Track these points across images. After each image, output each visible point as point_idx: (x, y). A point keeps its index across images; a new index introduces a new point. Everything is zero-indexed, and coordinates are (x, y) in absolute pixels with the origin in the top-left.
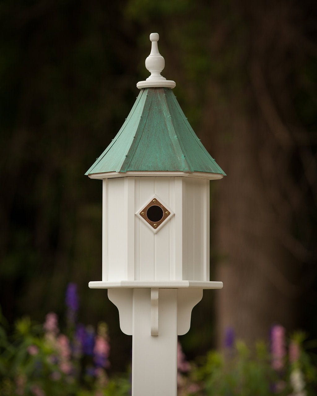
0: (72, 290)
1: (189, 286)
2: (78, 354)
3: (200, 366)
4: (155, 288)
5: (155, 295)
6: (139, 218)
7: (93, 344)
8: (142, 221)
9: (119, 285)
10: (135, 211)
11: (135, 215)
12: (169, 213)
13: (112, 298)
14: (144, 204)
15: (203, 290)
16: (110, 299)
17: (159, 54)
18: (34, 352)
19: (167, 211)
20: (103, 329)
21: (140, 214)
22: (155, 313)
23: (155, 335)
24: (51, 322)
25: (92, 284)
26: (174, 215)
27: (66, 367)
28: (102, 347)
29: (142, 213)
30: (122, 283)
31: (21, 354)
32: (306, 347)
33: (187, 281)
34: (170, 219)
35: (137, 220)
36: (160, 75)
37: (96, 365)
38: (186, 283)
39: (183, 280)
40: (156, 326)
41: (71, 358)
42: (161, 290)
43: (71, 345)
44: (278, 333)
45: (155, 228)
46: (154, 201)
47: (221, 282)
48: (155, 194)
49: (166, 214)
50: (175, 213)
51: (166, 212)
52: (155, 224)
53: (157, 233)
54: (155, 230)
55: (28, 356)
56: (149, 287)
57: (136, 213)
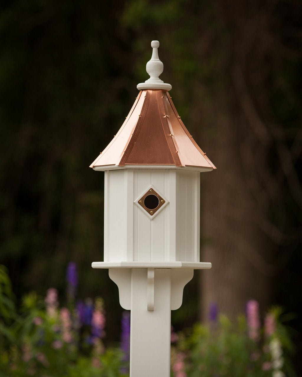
0: (72, 268)
1: (182, 266)
2: (77, 325)
3: (187, 337)
4: (151, 268)
5: (151, 275)
6: (138, 206)
7: (90, 316)
8: (140, 209)
9: (119, 265)
10: (134, 200)
11: (134, 203)
12: (164, 202)
13: (112, 277)
14: (142, 193)
15: (194, 270)
16: (110, 278)
17: (159, 60)
18: (39, 323)
19: (162, 199)
20: (99, 303)
21: (139, 202)
22: (151, 290)
23: (151, 310)
24: (52, 296)
25: (95, 265)
26: (169, 203)
27: (67, 336)
28: (98, 319)
29: (140, 201)
30: (122, 263)
31: (28, 325)
32: (282, 321)
33: (180, 262)
34: (165, 207)
35: (136, 208)
36: (158, 78)
37: (92, 335)
38: (178, 264)
39: (177, 260)
40: (152, 301)
41: (72, 329)
42: (157, 270)
43: (71, 317)
44: (253, 307)
45: (152, 214)
46: (150, 190)
47: (210, 263)
48: (152, 185)
49: (161, 202)
50: (169, 202)
51: (162, 201)
52: (151, 212)
53: (153, 219)
54: (152, 217)
55: (34, 327)
56: (146, 267)
57: (134, 202)
